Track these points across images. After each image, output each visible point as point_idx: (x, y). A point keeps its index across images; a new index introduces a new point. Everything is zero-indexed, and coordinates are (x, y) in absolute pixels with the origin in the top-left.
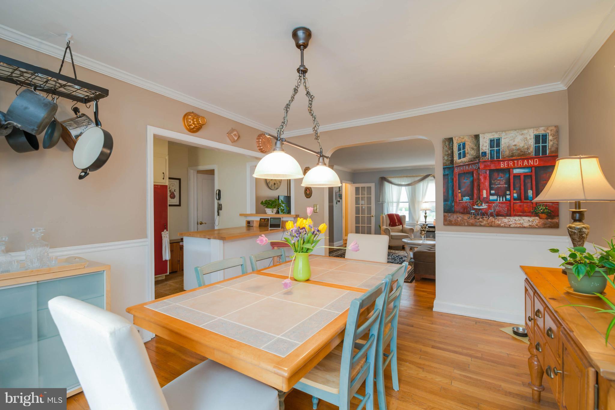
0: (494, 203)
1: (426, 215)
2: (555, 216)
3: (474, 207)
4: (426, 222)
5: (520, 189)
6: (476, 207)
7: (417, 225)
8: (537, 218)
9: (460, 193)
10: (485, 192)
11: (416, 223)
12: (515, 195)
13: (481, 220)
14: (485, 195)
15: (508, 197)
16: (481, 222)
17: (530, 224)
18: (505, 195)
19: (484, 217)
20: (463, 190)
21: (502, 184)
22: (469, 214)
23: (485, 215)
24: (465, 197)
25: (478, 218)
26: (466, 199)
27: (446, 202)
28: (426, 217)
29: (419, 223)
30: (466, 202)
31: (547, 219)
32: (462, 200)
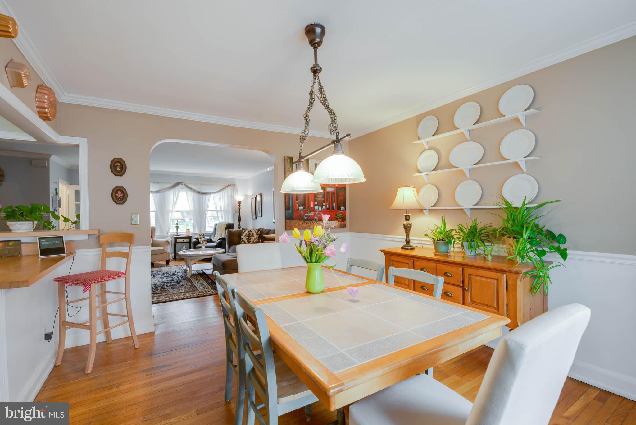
0: (317, 211)
1: (177, 226)
2: (345, 220)
3: (306, 215)
4: (177, 233)
5: (330, 202)
6: (307, 215)
7: (167, 237)
8: (337, 221)
9: (297, 203)
10: (312, 203)
11: (166, 234)
12: (328, 206)
13: (310, 224)
14: (312, 206)
15: (324, 207)
16: (310, 226)
17: (334, 225)
18: (322, 206)
19: (312, 222)
20: (299, 201)
21: (321, 198)
22: (303, 220)
23: (312, 221)
24: (300, 206)
25: (308, 223)
26: (301, 208)
27: (288, 211)
28: (177, 228)
29: (169, 234)
30: (301, 211)
31: (342, 222)
32: (299, 209)
